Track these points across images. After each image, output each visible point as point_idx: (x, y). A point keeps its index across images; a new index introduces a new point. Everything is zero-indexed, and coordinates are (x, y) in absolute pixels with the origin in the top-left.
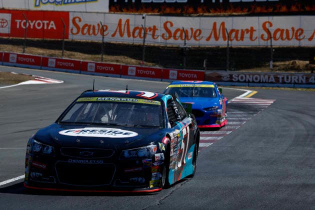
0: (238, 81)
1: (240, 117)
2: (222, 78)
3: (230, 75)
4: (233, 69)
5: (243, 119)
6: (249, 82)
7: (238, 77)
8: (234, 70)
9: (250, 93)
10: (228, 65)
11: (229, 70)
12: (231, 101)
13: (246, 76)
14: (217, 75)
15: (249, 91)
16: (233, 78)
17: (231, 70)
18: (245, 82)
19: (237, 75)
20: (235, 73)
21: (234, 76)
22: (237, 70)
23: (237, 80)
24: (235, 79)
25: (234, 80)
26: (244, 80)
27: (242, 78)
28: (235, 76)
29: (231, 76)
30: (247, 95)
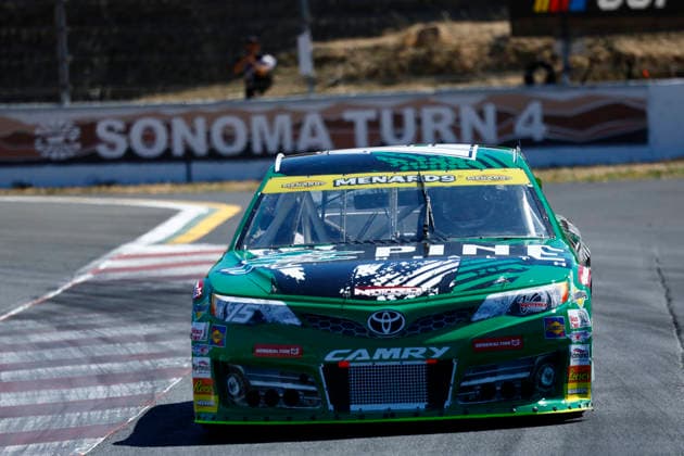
0: (131, 157)
1: (150, 356)
2: (39, 146)
3: (78, 124)
4: (96, 92)
5: (165, 362)
6: (189, 156)
7: (126, 131)
8: (102, 98)
9: (200, 218)
10: (65, 71)
11: (74, 99)
12: (97, 272)
13: (169, 128)
14: (8, 132)
15: (189, 210)
16: (97, 140)
17: (88, 98)
18: (167, 156)
19: (119, 126)
20: (107, 115)
21: (101, 131)
22: (115, 97)
23: (120, 150)
24: (112, 146)
25: (103, 150)
26: (159, 148)
27: (149, 137)
28: (110, 129)
29: (88, 132)
30: (178, 234)
